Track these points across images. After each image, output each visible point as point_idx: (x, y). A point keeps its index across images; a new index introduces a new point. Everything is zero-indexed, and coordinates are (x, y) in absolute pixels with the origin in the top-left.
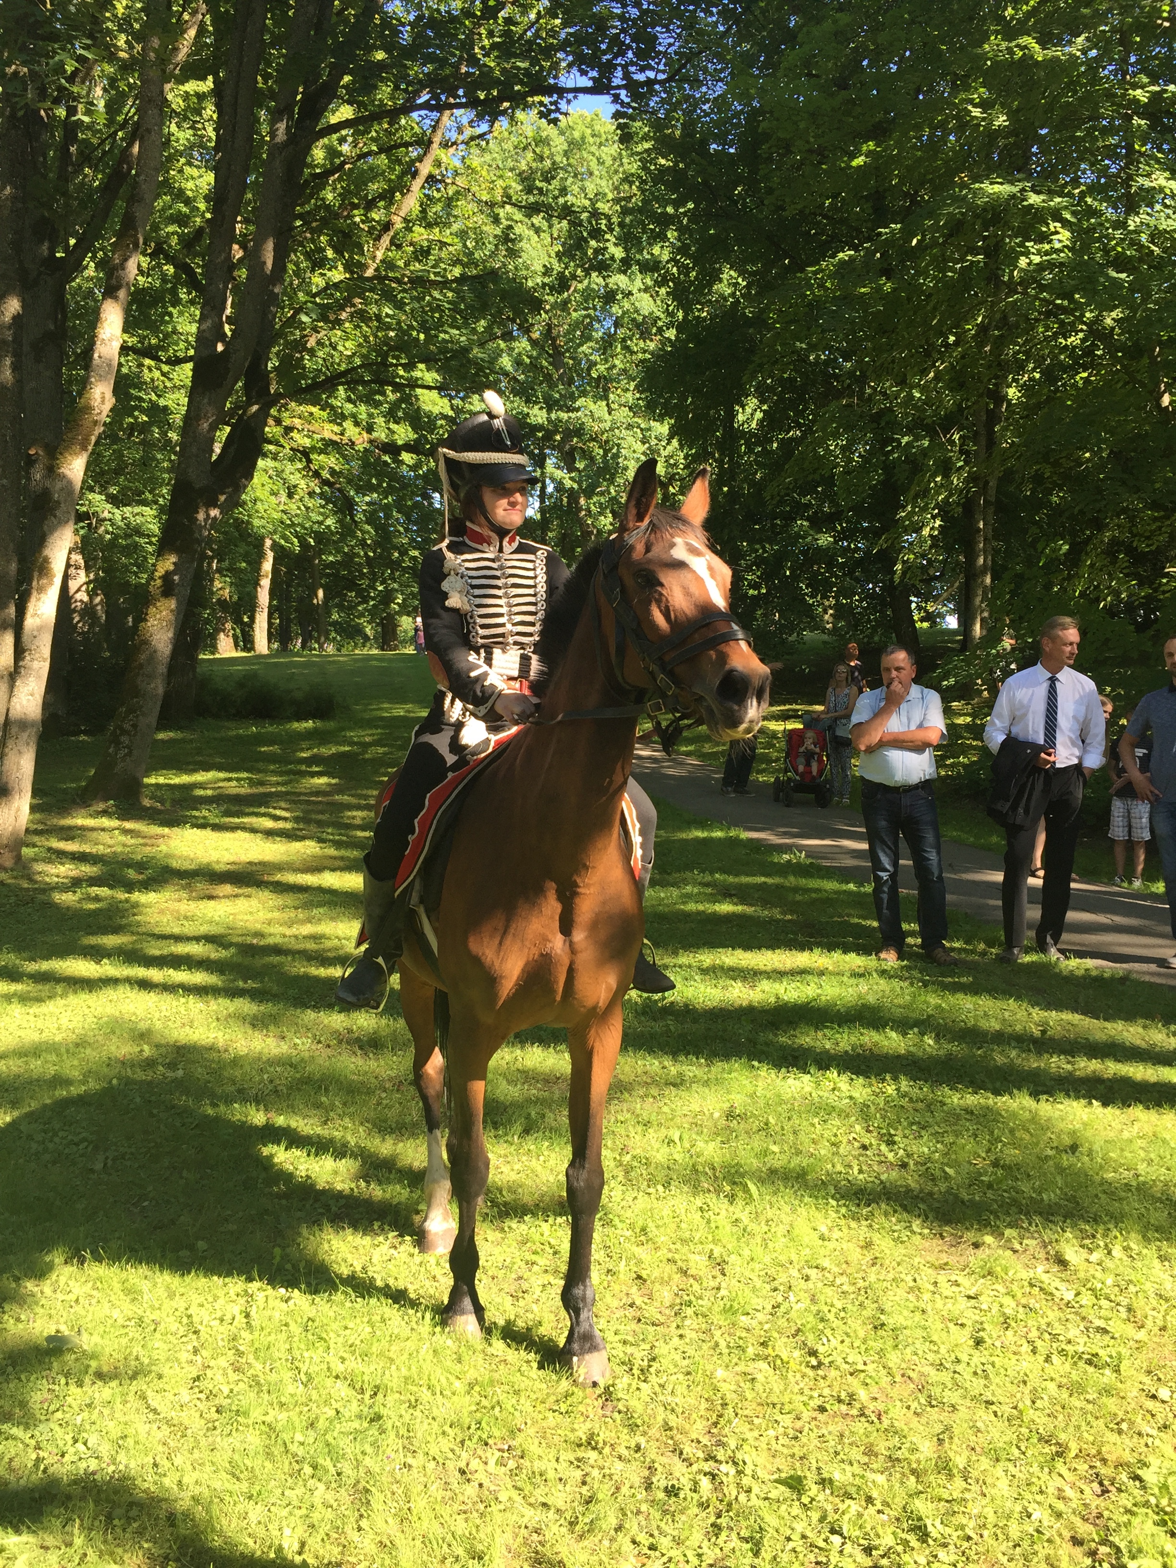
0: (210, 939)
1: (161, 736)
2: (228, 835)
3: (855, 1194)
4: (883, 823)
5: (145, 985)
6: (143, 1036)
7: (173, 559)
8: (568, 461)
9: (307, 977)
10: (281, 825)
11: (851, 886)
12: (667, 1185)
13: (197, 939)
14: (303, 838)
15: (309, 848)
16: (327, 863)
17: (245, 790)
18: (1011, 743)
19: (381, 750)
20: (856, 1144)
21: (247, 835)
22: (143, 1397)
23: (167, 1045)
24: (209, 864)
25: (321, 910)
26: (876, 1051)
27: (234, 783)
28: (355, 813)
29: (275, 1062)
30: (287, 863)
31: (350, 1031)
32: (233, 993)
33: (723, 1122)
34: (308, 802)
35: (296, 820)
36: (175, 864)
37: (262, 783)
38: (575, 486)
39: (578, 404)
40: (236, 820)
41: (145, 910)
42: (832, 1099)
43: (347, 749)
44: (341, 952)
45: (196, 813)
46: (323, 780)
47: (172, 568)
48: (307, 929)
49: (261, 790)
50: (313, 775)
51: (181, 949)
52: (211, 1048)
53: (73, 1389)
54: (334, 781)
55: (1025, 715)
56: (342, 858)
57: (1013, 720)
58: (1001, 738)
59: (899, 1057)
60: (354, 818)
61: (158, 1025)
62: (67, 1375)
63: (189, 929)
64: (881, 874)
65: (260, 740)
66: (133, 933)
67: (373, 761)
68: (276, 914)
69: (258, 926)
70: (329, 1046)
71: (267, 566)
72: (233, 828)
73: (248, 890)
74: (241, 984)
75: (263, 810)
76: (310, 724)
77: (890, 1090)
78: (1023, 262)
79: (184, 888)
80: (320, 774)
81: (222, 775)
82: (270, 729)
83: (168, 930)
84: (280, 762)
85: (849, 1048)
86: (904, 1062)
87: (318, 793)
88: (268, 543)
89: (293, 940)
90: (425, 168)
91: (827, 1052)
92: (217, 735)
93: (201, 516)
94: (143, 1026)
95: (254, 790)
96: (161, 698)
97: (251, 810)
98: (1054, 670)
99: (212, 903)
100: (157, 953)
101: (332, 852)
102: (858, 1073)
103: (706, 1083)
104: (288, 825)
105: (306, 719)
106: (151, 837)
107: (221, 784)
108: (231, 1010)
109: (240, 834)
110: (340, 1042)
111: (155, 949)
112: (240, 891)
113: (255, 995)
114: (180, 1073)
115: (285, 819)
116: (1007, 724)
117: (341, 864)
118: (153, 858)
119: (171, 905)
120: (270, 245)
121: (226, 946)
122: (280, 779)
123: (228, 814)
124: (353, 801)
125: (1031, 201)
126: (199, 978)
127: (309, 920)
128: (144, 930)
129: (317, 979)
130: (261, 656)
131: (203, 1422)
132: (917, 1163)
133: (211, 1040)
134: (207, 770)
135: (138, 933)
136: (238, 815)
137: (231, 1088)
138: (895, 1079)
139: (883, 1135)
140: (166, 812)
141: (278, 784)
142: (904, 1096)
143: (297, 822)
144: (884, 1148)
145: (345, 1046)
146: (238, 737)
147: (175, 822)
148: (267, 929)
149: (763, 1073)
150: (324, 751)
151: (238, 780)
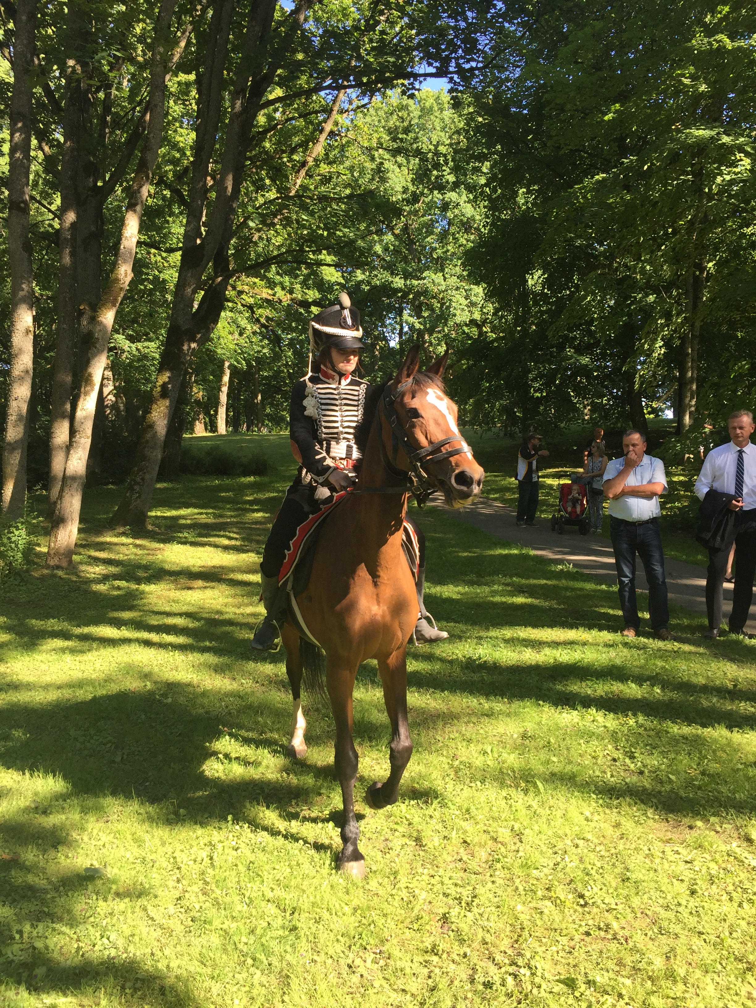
0: (188, 615)
1: (159, 486)
2: (200, 549)
3: (609, 791)
4: (625, 546)
5: (148, 643)
6: (147, 676)
7: (168, 374)
8: (417, 312)
10: (233, 542)
11: (604, 587)
12: (483, 781)
13: (181, 615)
14: (247, 551)
17: (211, 520)
18: (713, 494)
20: (609, 758)
21: (212, 549)
22: (145, 910)
23: (162, 682)
24: (188, 567)
26: (621, 696)
27: (204, 516)
29: (229, 694)
30: (237, 567)
31: (274, 676)
32: (203, 650)
33: (519, 741)
34: (250, 528)
35: (243, 539)
36: (167, 567)
37: (221, 516)
38: (422, 327)
39: (424, 275)
40: (205, 539)
41: (148, 596)
42: (592, 727)
43: (275, 494)
45: (180, 535)
46: (260, 514)
47: (167, 380)
49: (221, 520)
50: (254, 511)
51: (171, 621)
52: (189, 685)
53: (101, 903)
54: (267, 515)
55: (722, 475)
57: (714, 478)
58: (706, 490)
59: (637, 700)
61: (156, 669)
62: (97, 894)
63: (175, 608)
64: (623, 579)
65: (220, 488)
66: (140, 611)
68: (230, 600)
69: (219, 607)
70: (263, 685)
71: (226, 379)
72: (204, 545)
73: (213, 584)
74: (207, 643)
75: (222, 533)
76: (252, 479)
77: (632, 722)
78: (719, 180)
79: (172, 582)
80: (258, 511)
81: (196, 511)
82: (227, 482)
83: (162, 609)
84: (233, 503)
85: (603, 694)
86: (641, 704)
87: (257, 523)
88: (227, 364)
89: (240, 616)
90: (328, 127)
91: (589, 696)
92: (194, 485)
93: (185, 347)
94: (146, 670)
95: (217, 521)
96: (159, 462)
97: (215, 533)
98: (741, 446)
99: (190, 592)
100: (156, 623)
102: (609, 710)
103: (508, 715)
104: (238, 543)
105: (250, 476)
106: (152, 550)
107: (196, 516)
108: (202, 660)
109: (208, 548)
110: (271, 682)
111: (154, 621)
112: (208, 585)
113: (217, 651)
114: (170, 700)
115: (236, 539)
116: (710, 481)
118: (153, 563)
119: (164, 593)
120: (230, 177)
121: (198, 619)
122: (233, 513)
123: (200, 535)
125: (724, 141)
126: (181, 640)
128: (147, 608)
130: (222, 436)
131: (183, 927)
132: (650, 772)
133: (189, 680)
134: (187, 507)
135: (144, 611)
136: (207, 536)
137: (201, 711)
138: (635, 715)
139: (627, 752)
140: (162, 534)
141: (232, 516)
142: (641, 726)
143: (244, 541)
144: (627, 761)
145: (273, 685)
146: (207, 486)
147: (167, 540)
148: (225, 609)
149: (546, 709)
150: (261, 496)
151: (206, 514)
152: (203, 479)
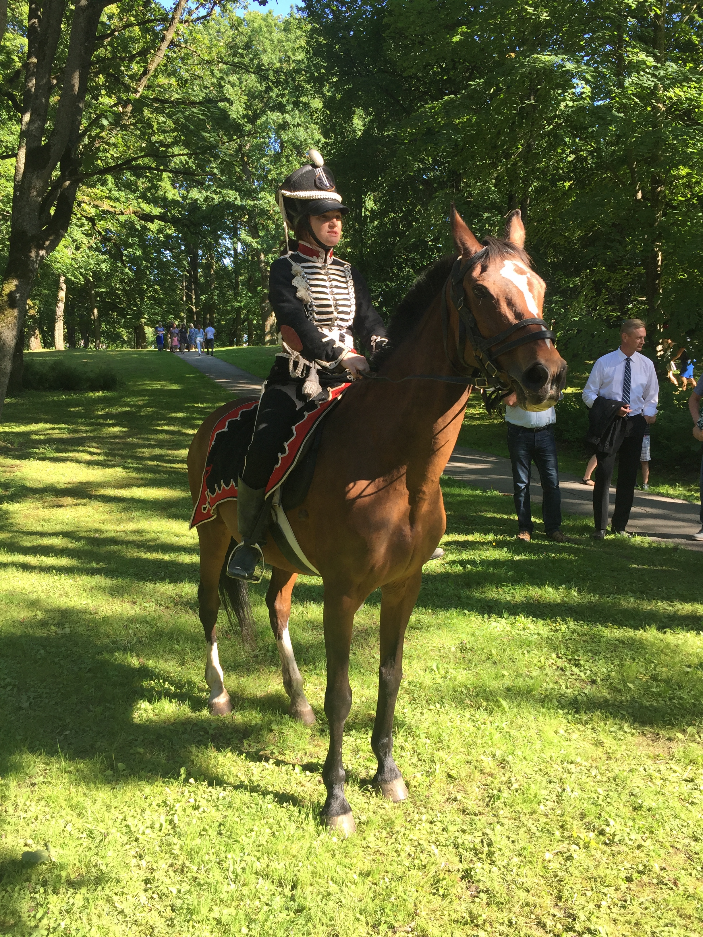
0: (65, 534)
1: (7, 400)
2: (62, 465)
4: (523, 452)
5: (26, 567)
6: (33, 604)
7: (15, 282)
8: (254, 232)
9: (139, 559)
10: (96, 458)
11: (478, 492)
12: (442, 703)
13: (56, 534)
14: (113, 466)
15: (117, 473)
16: (132, 482)
17: (66, 436)
19: (150, 410)
20: (554, 667)
21: (74, 465)
23: (52, 610)
24: (52, 484)
25: (138, 513)
26: (541, 600)
27: (57, 431)
28: (143, 450)
29: (133, 620)
30: (105, 482)
31: (180, 597)
32: (93, 572)
33: (459, 655)
34: (111, 443)
35: (106, 454)
36: (28, 484)
37: (75, 431)
38: (259, 247)
39: (260, 195)
40: (64, 455)
41: (14, 516)
42: (525, 634)
43: (128, 409)
44: (159, 542)
45: (37, 451)
46: (117, 429)
47: (14, 288)
48: (131, 526)
49: (76, 435)
50: (109, 425)
51: (46, 541)
52: (85, 612)
53: (52, 898)
54: (124, 429)
55: (610, 382)
56: (142, 479)
57: (602, 385)
58: (595, 397)
59: (558, 604)
60: (143, 453)
61: (43, 596)
62: (44, 884)
63: (48, 528)
64: (520, 485)
65: (68, 404)
66: (9, 531)
67: (147, 417)
68: (107, 517)
69: (97, 525)
70: (167, 607)
71: (62, 294)
72: (64, 460)
73: (85, 501)
74: (94, 565)
75: (81, 448)
76: (101, 393)
77: (564, 628)
78: (563, 105)
79: (38, 500)
80: (114, 425)
81: (48, 426)
82: (74, 397)
83: (33, 529)
84: (85, 417)
85: (523, 599)
86: (563, 608)
87: (115, 437)
88: (62, 279)
89: (123, 534)
90: (170, 35)
91: (509, 602)
92: (40, 401)
93: (33, 254)
94: (33, 596)
95: (72, 436)
96: (9, 375)
97: (73, 448)
98: (629, 354)
99: (60, 510)
100: (29, 544)
101: (134, 475)
102: (537, 616)
103: (439, 626)
104: (101, 458)
105: (98, 391)
106: (8, 466)
107: (48, 432)
108: (93, 584)
109: (69, 463)
110: (176, 604)
111: (27, 542)
112: (78, 502)
113: (108, 573)
114: (67, 630)
115: (98, 454)
117: (143, 482)
118: (12, 480)
119: (33, 512)
120: (77, 75)
121: (79, 539)
122: (88, 428)
123: (58, 450)
124: (140, 442)
125: (568, 68)
126: (64, 561)
127: (131, 519)
128: (15, 529)
129: (147, 560)
130: (59, 351)
132: (602, 680)
133: (83, 606)
134: (37, 422)
135: (13, 531)
136: (65, 451)
137: (106, 641)
138: (563, 620)
139: (570, 660)
140: (16, 450)
141: (87, 431)
142: (573, 632)
143: (107, 456)
144: (576, 670)
145: (179, 607)
146: (54, 401)
147: (24, 456)
148: (103, 527)
149: (472, 618)
150: (112, 410)
151: (60, 429)
152: (49, 394)
